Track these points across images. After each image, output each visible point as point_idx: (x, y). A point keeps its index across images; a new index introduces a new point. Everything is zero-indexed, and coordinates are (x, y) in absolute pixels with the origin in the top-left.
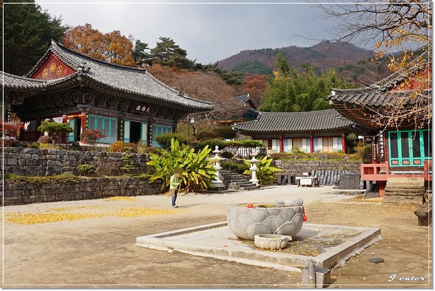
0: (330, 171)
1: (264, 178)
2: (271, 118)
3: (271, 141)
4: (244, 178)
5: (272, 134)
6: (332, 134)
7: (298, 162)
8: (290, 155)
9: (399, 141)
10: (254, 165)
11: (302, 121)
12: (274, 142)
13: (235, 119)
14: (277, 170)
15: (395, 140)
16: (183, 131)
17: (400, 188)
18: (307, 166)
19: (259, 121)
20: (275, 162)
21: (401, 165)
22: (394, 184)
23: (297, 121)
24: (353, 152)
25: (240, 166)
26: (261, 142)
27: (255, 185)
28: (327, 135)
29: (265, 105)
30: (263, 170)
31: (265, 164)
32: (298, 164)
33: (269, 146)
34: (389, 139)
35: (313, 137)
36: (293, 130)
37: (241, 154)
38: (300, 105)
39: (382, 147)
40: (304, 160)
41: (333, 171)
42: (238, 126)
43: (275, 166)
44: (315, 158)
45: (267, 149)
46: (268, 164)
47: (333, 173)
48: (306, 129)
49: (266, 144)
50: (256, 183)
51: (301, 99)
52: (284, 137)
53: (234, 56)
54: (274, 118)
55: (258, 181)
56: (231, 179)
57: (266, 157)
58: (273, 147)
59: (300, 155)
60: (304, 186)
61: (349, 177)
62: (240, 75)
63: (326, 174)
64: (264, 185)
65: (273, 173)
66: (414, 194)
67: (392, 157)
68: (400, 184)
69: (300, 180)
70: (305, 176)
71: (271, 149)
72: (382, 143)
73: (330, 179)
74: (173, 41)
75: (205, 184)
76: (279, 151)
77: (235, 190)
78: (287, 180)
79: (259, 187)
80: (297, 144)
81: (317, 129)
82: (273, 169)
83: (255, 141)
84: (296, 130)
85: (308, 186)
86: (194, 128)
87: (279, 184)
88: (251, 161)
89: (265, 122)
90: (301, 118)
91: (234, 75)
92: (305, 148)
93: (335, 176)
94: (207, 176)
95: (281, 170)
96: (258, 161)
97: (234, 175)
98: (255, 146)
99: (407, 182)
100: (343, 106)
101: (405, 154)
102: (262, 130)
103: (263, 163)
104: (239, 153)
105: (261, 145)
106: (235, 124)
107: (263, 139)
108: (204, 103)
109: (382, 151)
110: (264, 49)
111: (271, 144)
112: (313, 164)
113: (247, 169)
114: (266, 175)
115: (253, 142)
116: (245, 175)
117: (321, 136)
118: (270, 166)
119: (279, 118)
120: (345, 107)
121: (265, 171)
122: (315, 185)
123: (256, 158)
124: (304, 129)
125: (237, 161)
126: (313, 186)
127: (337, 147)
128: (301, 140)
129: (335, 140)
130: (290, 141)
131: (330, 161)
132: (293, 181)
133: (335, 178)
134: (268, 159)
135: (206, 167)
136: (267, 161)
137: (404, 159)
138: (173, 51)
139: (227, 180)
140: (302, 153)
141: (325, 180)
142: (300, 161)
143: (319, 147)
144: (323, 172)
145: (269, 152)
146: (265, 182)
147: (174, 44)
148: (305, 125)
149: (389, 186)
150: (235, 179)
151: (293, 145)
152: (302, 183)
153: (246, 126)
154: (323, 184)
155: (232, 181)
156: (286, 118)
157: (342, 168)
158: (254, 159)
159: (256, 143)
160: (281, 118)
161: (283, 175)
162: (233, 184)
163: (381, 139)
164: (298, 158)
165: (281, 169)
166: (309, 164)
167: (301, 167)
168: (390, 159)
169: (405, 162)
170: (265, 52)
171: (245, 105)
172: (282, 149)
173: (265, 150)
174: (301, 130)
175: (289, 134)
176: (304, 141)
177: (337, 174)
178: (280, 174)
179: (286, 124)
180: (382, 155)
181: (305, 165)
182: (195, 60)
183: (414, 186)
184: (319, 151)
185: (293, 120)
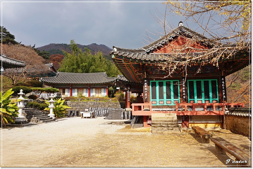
0: (100, 108)
1: (58, 113)
2: (65, 76)
3: (65, 90)
4: (43, 114)
5: (66, 85)
6: (101, 86)
7: (81, 102)
8: (76, 98)
9: (157, 87)
10: (52, 104)
11: (84, 78)
12: (66, 90)
13: (42, 75)
14: (68, 107)
15: (154, 87)
16: (5, 82)
17: (161, 121)
18: (87, 105)
19: (57, 77)
20: (67, 102)
21: (158, 104)
22: (156, 118)
23: (81, 78)
24: (113, 97)
25: (42, 105)
26: (58, 90)
27: (52, 118)
28: (98, 87)
29: (62, 69)
30: (58, 107)
31: (60, 103)
32: (81, 104)
33: (63, 93)
34: (151, 87)
35: (90, 88)
36: (78, 83)
37: (43, 97)
38: (82, 70)
39: (146, 92)
40: (85, 101)
41: (102, 108)
42: (43, 80)
43: (66, 105)
44: (92, 100)
45: (62, 94)
46: (62, 103)
47: (102, 109)
48: (87, 83)
49: (61, 91)
50: (53, 117)
51: (83, 66)
52: (73, 87)
53: (46, 46)
54: (67, 76)
55: (54, 115)
56: (33, 115)
57: (60, 99)
58: (65, 93)
59: (82, 98)
60: (85, 118)
61: (115, 111)
62: (48, 54)
63: (98, 110)
64: (59, 117)
65: (65, 109)
66: (173, 126)
67: (152, 99)
68: (161, 118)
69: (83, 114)
70: (86, 111)
71: (64, 94)
72: (146, 89)
73: (101, 113)
74: (6, 29)
75: (6, 120)
76: (69, 96)
77: (35, 123)
78: (74, 114)
79: (54, 120)
80: (80, 92)
81: (93, 83)
82: (65, 107)
83: (54, 88)
84: (80, 83)
85: (88, 118)
86: (13, 80)
87: (68, 117)
88: (49, 101)
89: (61, 77)
90: (83, 76)
91: (45, 53)
92: (85, 94)
93: (104, 111)
94: (8, 113)
95: (70, 108)
96: (54, 101)
97: (36, 111)
98: (53, 92)
99: (165, 116)
100: (121, 61)
101: (161, 97)
102: (59, 83)
103: (58, 103)
104: (42, 96)
105: (58, 92)
106: (41, 78)
107: (60, 88)
108: (18, 62)
109: (146, 95)
110: (63, 44)
111: (65, 91)
112: (90, 104)
113: (46, 107)
114: (60, 111)
115: (52, 89)
116: (45, 111)
117: (94, 87)
118: (63, 105)
119: (70, 76)
120: (123, 61)
121: (60, 108)
122: (93, 117)
123: (53, 99)
124: (85, 83)
125: (40, 101)
126: (92, 117)
127: (104, 94)
128: (83, 90)
129: (103, 90)
130: (76, 90)
131: (101, 102)
132: (78, 115)
133: (104, 112)
134: (62, 100)
135: (7, 106)
136: (61, 101)
137: (160, 100)
138: (5, 35)
139: (29, 115)
140: (83, 97)
141: (97, 113)
142: (82, 102)
143: (93, 94)
144: (96, 108)
145: (63, 96)
146: (60, 116)
147: (7, 31)
148: (86, 81)
149: (154, 120)
150: (35, 115)
151: (78, 92)
152: (84, 116)
153: (49, 79)
154: (96, 116)
155: (33, 116)
156: (74, 76)
157: (107, 106)
158: (52, 100)
159: (54, 90)
160: (71, 76)
161: (72, 110)
162: (34, 119)
163: (146, 86)
164: (81, 100)
165: (70, 106)
166: (88, 103)
167: (83, 105)
168: (151, 100)
169: (161, 102)
170: (63, 45)
171: (50, 69)
172: (71, 95)
173: (60, 94)
174: (83, 83)
175: (76, 85)
176: (85, 90)
177: (105, 110)
178: (69, 110)
179: (74, 79)
180: (146, 97)
181: (85, 104)
182: (20, 43)
183: (170, 119)
184: (93, 96)
185: (78, 77)
